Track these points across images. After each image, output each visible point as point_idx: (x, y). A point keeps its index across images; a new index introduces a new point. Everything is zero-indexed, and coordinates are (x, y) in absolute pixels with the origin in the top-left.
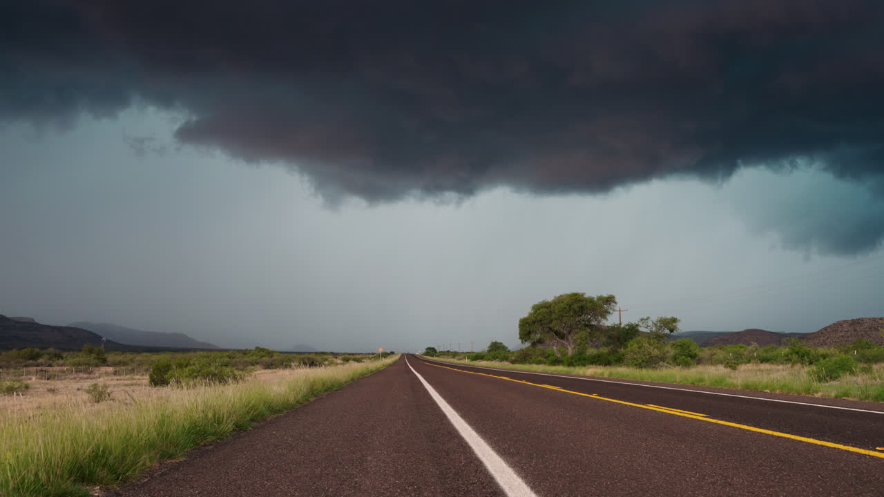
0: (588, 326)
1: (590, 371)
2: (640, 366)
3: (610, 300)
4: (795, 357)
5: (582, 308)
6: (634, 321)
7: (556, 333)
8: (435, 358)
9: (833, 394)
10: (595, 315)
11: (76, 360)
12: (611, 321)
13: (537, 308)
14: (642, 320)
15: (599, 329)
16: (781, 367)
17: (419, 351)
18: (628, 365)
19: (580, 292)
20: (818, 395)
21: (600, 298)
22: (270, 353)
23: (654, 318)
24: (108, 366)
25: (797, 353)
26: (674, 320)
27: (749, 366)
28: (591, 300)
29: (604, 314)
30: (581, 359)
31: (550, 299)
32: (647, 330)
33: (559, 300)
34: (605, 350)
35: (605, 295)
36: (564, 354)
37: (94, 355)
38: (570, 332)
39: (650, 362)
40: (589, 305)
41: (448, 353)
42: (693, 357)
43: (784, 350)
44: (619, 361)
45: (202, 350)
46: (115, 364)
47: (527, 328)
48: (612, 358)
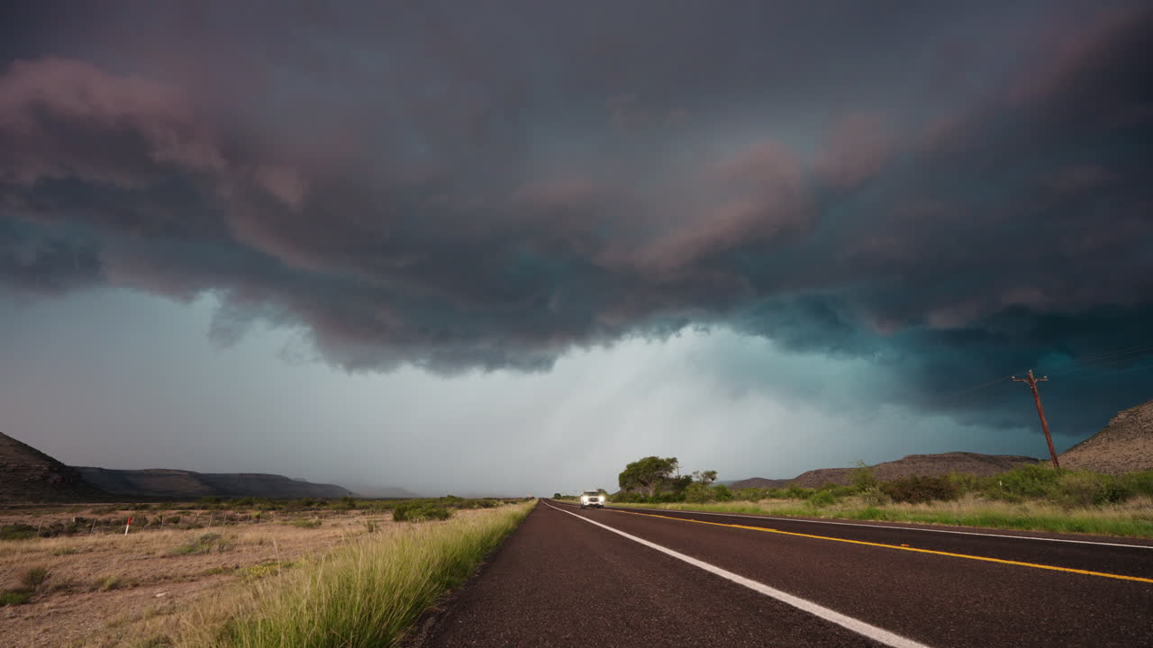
0: (663, 478)
1: (669, 506)
2: (696, 502)
3: (674, 460)
4: (794, 494)
5: (657, 466)
6: (689, 474)
7: (643, 483)
8: (561, 501)
9: (832, 517)
10: (666, 470)
11: (336, 505)
12: (674, 475)
13: (630, 467)
14: (694, 473)
15: (668, 479)
16: (784, 501)
17: (551, 496)
18: (688, 502)
19: (656, 455)
20: (823, 517)
21: (668, 460)
22: (460, 500)
23: (702, 472)
24: (357, 509)
25: (795, 492)
26: (714, 473)
27: (765, 501)
28: (662, 461)
29: (671, 470)
30: (657, 499)
31: (637, 461)
32: (698, 480)
33: (643, 462)
34: (671, 493)
35: (671, 457)
36: (646, 496)
37: (348, 503)
38: (650, 481)
39: (703, 500)
40: (662, 464)
41: (568, 497)
42: (728, 495)
43: (785, 490)
44: (682, 499)
45: (378, 499)
46: (361, 508)
47: (624, 478)
48: (677, 497)
